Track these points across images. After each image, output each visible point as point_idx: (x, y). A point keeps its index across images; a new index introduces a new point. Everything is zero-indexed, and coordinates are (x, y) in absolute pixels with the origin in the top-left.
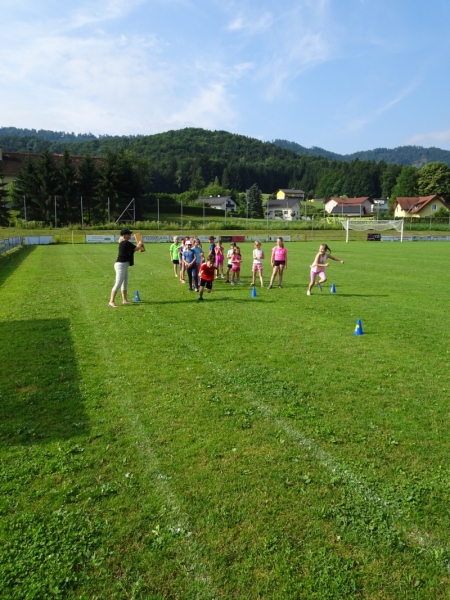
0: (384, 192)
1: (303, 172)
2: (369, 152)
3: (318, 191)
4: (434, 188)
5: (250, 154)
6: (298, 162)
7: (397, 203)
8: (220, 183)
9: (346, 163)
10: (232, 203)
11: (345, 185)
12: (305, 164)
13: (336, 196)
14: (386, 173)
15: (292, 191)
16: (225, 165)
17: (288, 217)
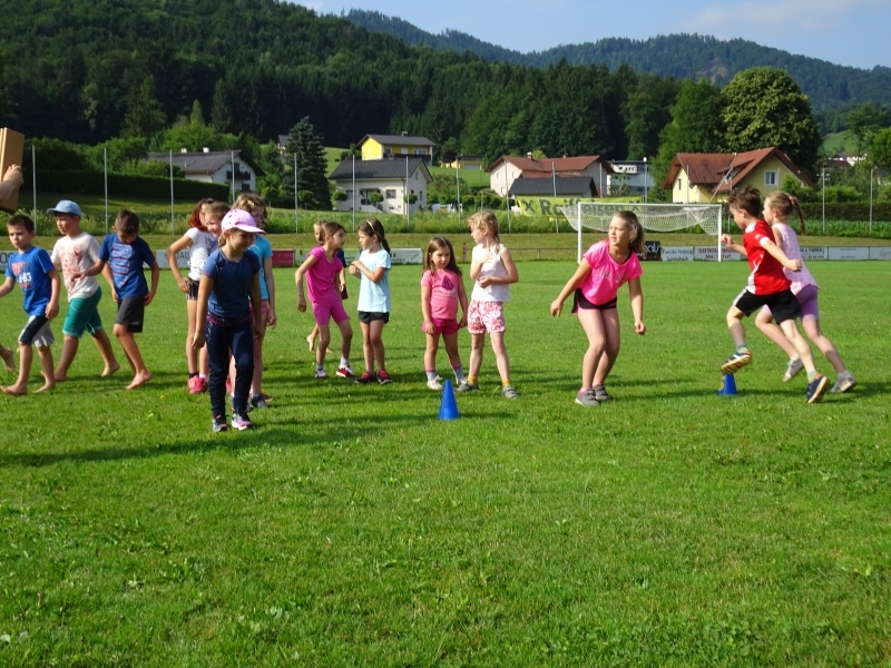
0: (635, 145)
1: (428, 91)
2: (587, 48)
3: (468, 142)
4: (762, 131)
5: (286, 43)
6: (414, 67)
7: (679, 167)
8: (207, 118)
9: (535, 73)
10: (244, 168)
11: (536, 126)
12: (431, 72)
13: (514, 153)
14: (635, 97)
15: (401, 139)
16: (221, 72)
17: (398, 204)
